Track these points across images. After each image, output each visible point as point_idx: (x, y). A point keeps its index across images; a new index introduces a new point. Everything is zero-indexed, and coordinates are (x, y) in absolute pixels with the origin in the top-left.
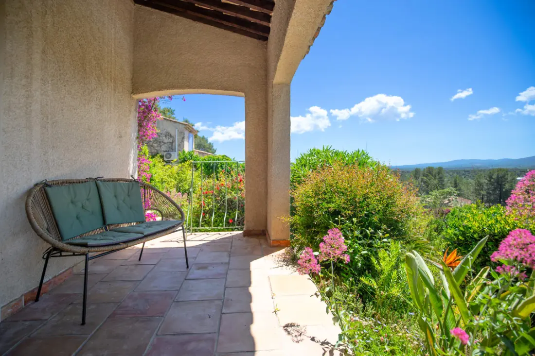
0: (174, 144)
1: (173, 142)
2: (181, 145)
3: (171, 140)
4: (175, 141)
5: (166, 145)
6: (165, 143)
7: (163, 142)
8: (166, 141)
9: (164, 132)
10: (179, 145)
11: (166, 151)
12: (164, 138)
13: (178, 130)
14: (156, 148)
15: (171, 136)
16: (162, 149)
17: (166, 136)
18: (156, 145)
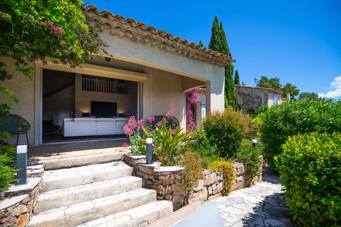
0: (261, 102)
1: (261, 101)
2: (266, 103)
3: (259, 100)
4: (262, 100)
5: (256, 103)
6: (256, 102)
7: (255, 102)
8: (256, 101)
9: (255, 96)
10: (265, 103)
11: (257, 107)
12: (256, 99)
13: (264, 94)
14: (251, 106)
15: (259, 98)
16: (255, 106)
17: (256, 98)
18: (251, 104)
